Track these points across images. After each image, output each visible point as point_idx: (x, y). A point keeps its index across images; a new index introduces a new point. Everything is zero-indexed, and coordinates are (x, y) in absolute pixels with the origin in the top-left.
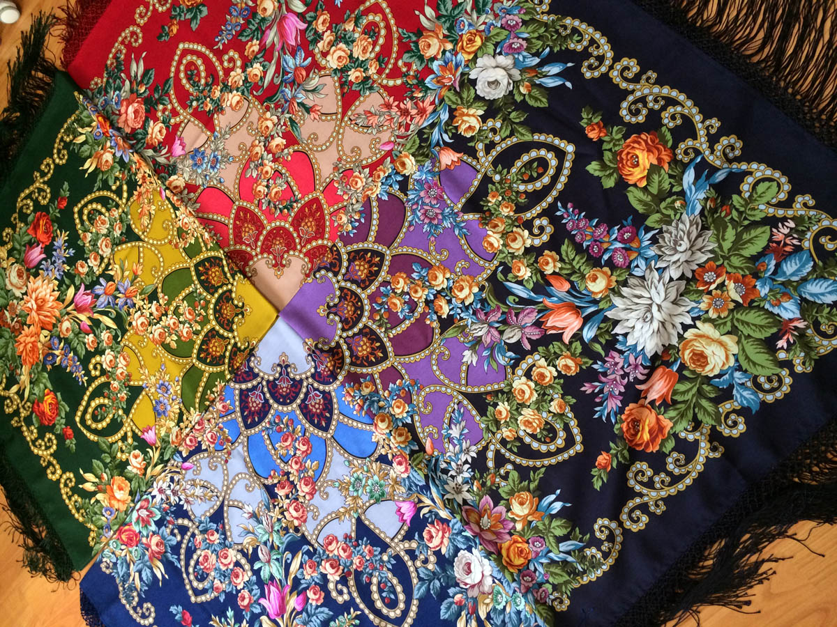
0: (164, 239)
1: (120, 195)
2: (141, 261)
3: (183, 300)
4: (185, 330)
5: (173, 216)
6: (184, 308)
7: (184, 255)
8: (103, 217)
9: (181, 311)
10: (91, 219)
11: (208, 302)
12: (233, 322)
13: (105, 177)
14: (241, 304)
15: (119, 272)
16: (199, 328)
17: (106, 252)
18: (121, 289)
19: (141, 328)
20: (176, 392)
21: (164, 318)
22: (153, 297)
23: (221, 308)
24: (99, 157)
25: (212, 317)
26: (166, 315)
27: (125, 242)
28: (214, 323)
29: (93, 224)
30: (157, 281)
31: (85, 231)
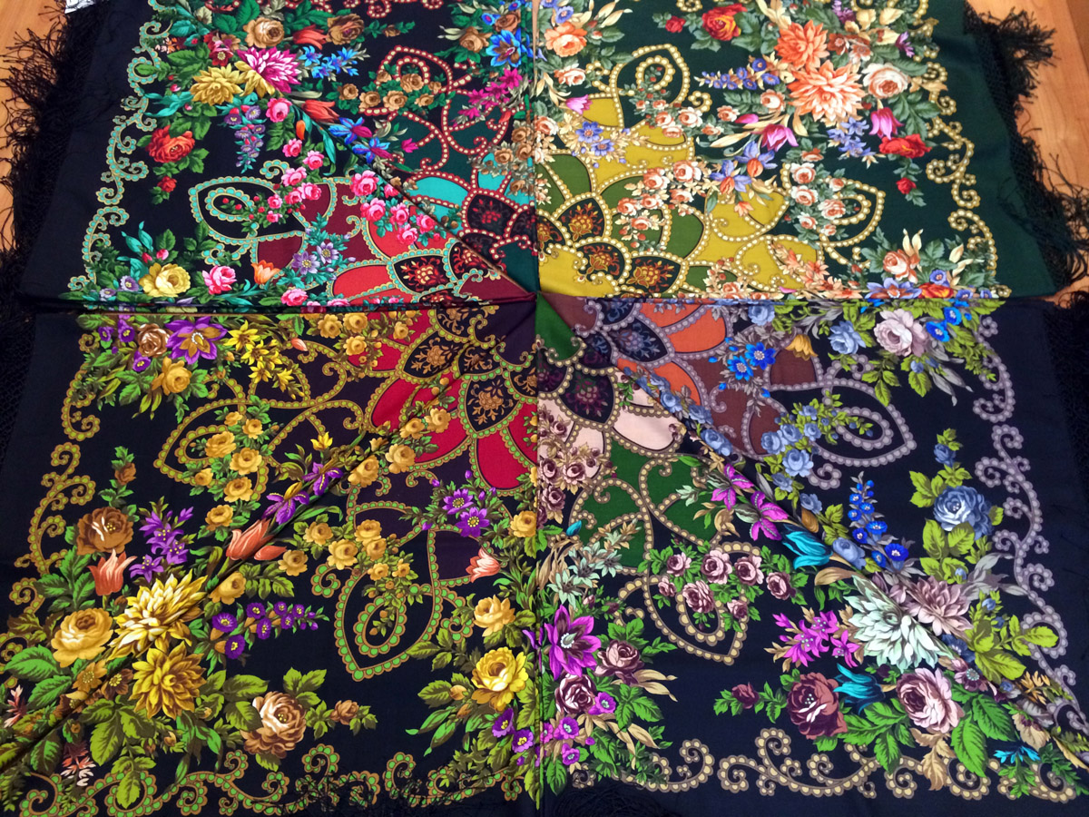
0: (742, 256)
1: (841, 251)
2: (747, 219)
3: (662, 228)
4: (631, 208)
5: (754, 284)
6: (654, 224)
7: (704, 263)
8: (839, 215)
9: (655, 219)
10: (852, 201)
11: (631, 249)
12: (586, 256)
13: (879, 249)
14: (593, 277)
15: (762, 189)
16: (618, 222)
17: (795, 193)
18: (743, 178)
19: (682, 167)
20: (586, 156)
21: (667, 196)
22: (699, 202)
23: (612, 256)
24: (909, 260)
25: (613, 242)
26: (667, 202)
27: (783, 216)
28: (606, 240)
29: (843, 200)
30: (709, 217)
31: (845, 188)
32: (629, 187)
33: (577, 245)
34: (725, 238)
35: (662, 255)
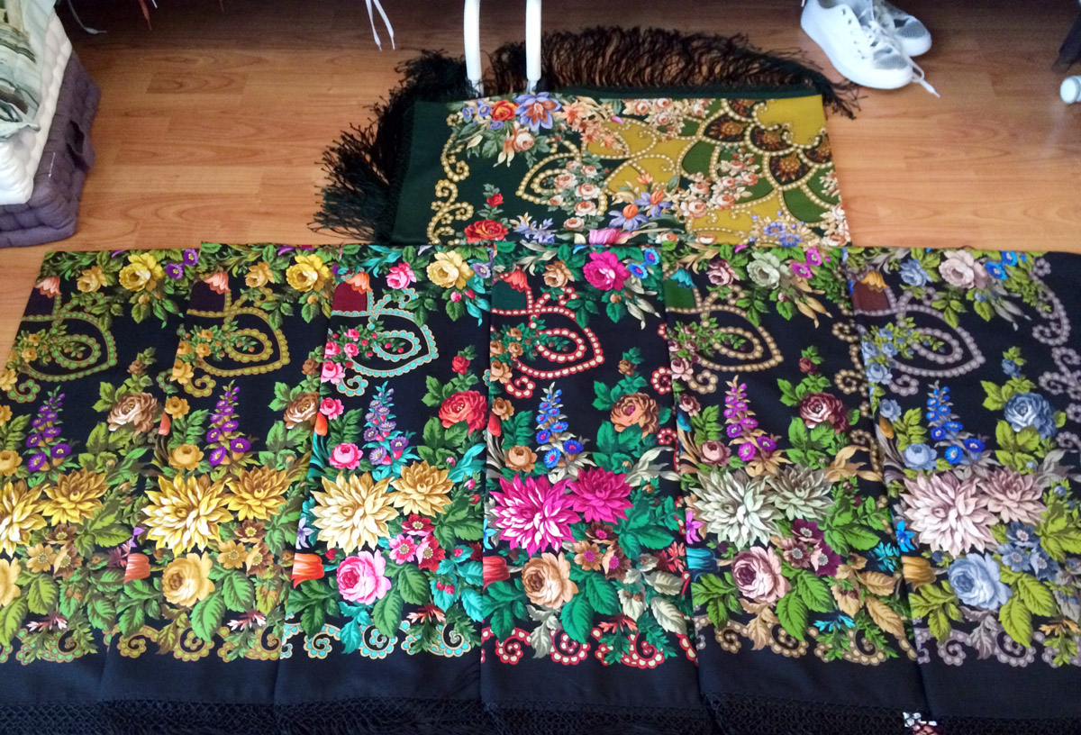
0: (651, 143)
1: (567, 150)
2: (643, 171)
3: (719, 161)
4: (746, 178)
5: (644, 125)
6: (725, 165)
7: (683, 138)
8: (560, 176)
9: (724, 169)
10: (547, 187)
11: (745, 147)
12: (784, 141)
13: (534, 152)
14: (776, 127)
15: (626, 194)
16: (757, 167)
17: (596, 192)
18: (642, 204)
19: (698, 211)
20: (790, 222)
21: (713, 188)
22: (684, 184)
23: (762, 141)
24: (512, 145)
25: (761, 152)
26: (713, 183)
27: (611, 172)
28: (767, 154)
29: (554, 187)
30: (677, 172)
31: (549, 198)
32: (748, 194)
33: (792, 149)
34: (663, 157)
35: (719, 143)
